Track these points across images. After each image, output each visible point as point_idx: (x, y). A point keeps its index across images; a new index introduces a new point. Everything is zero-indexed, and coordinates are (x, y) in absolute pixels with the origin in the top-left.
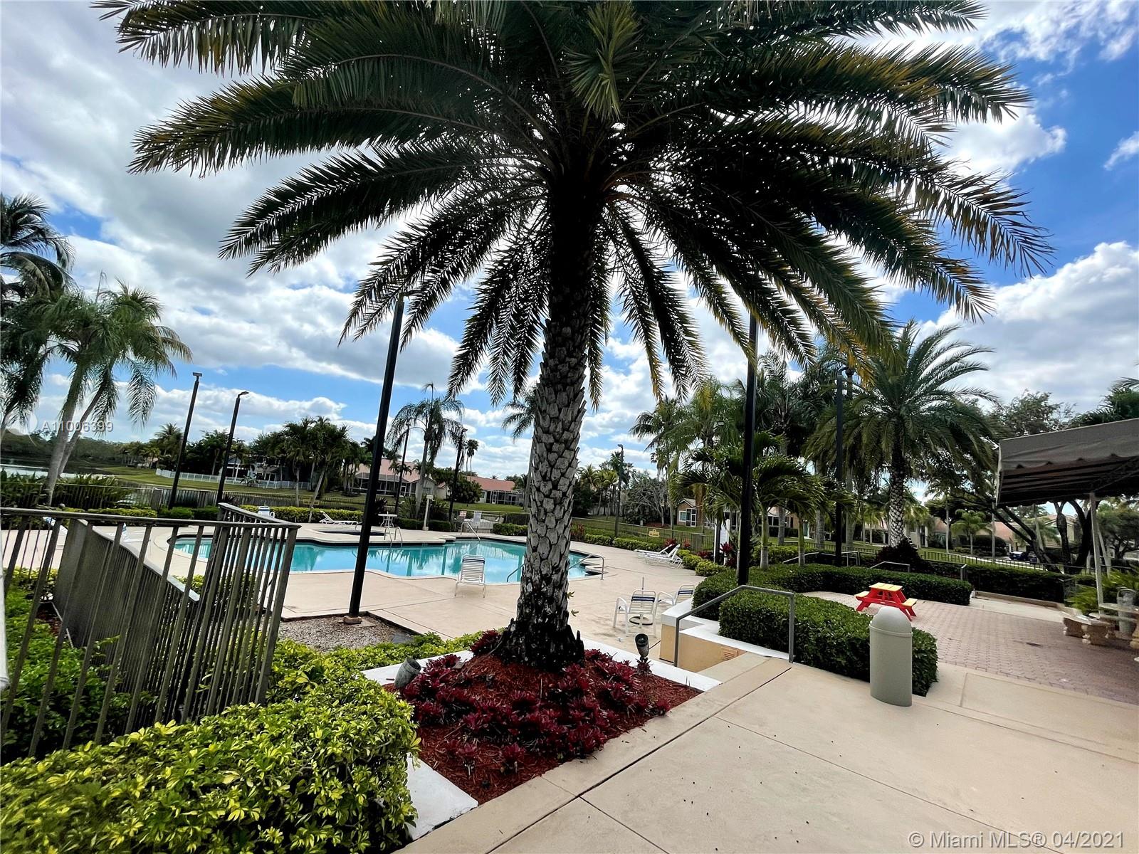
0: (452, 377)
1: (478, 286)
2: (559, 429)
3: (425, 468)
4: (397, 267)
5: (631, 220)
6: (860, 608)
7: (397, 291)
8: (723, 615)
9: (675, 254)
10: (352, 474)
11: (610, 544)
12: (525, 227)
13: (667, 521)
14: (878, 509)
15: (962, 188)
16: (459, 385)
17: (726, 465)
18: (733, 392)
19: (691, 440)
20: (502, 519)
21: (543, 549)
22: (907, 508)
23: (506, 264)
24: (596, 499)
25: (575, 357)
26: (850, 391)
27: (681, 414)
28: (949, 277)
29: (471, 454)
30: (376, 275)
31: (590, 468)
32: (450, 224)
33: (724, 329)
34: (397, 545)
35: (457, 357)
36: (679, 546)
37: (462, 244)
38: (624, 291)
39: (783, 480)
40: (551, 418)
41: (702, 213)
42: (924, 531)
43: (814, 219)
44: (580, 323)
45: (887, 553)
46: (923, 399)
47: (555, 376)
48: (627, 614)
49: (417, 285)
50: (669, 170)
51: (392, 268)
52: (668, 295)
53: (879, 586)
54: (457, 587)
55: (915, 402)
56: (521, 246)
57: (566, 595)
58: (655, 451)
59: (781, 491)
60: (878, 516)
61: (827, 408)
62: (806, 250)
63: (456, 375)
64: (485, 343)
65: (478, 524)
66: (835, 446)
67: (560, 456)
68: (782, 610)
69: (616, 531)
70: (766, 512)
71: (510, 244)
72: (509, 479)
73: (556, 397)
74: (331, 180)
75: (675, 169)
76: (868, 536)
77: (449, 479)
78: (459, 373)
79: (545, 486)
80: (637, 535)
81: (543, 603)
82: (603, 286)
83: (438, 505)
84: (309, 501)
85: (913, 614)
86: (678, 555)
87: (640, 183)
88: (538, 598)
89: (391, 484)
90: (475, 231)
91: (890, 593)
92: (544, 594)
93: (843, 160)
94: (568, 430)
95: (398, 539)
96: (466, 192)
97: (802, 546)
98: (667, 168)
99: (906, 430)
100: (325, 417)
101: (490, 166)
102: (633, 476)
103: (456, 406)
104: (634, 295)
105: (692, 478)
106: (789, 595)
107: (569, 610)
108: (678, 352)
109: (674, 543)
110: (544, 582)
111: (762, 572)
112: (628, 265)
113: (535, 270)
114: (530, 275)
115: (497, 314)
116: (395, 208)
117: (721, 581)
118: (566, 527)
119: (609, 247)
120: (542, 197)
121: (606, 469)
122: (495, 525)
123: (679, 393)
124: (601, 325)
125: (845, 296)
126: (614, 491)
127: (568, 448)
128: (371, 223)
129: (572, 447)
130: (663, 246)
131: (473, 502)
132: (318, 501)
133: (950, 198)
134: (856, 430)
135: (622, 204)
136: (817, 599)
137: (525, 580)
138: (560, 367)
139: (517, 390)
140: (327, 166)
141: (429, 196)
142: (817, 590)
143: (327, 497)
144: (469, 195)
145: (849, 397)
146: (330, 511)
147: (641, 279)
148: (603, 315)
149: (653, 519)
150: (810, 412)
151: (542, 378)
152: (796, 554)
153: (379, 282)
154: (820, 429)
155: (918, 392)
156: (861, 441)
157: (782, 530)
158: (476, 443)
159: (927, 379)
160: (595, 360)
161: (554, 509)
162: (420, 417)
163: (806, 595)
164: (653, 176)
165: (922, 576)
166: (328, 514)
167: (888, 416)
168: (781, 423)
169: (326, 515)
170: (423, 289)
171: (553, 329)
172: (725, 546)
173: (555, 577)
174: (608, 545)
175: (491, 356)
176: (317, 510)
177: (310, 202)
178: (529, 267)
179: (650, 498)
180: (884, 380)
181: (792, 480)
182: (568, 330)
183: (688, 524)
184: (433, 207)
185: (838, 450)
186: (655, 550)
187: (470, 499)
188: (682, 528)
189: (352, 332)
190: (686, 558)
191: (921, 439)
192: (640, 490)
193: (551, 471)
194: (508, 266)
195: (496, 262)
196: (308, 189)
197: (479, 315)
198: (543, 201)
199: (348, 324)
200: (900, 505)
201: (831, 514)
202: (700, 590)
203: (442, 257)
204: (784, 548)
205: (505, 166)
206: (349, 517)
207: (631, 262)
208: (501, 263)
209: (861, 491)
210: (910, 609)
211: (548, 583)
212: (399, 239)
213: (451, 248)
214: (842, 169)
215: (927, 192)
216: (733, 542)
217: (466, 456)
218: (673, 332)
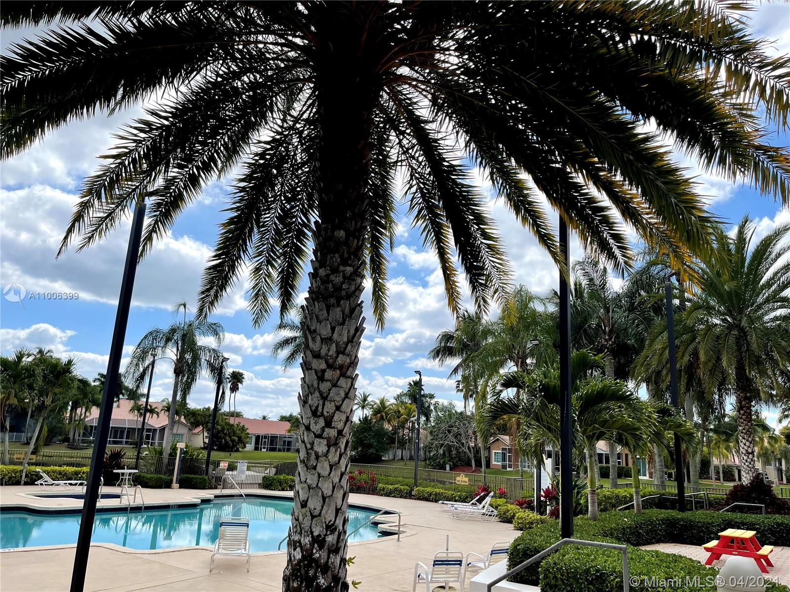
0: (203, 293)
1: (235, 183)
2: (333, 352)
3: (177, 408)
4: (134, 160)
5: (416, 106)
6: (709, 562)
7: (134, 190)
8: (544, 578)
9: (467, 144)
10: (81, 420)
11: (409, 495)
12: (290, 115)
13: (479, 464)
14: (727, 440)
15: (773, 69)
16: (212, 303)
17: (540, 391)
18: (548, 305)
19: (502, 364)
20: (274, 470)
21: (314, 504)
22: (760, 438)
23: (268, 157)
24: (392, 441)
25: (350, 266)
26: (683, 300)
27: (487, 332)
28: (771, 166)
29: (234, 389)
30: (108, 170)
31: (382, 402)
32: (200, 110)
33: (527, 232)
34: (136, 510)
35: (210, 268)
36: (492, 494)
37: (214, 134)
38: (410, 188)
39: (608, 408)
40: (322, 340)
41: (495, 99)
42: (780, 464)
43: (618, 103)
44: (356, 224)
45: (738, 493)
46: (766, 307)
47: (327, 289)
48: (428, 583)
49: (160, 182)
50: (455, 50)
51: (127, 163)
52: (461, 192)
53: (730, 532)
54: (213, 561)
55: (756, 311)
56: (286, 136)
57: (344, 561)
58: (460, 378)
59: (606, 421)
60: (728, 448)
61: (658, 320)
62: (611, 138)
63: (208, 290)
64: (244, 252)
65: (243, 477)
66: (668, 365)
67: (335, 385)
68: (614, 568)
69: (415, 479)
70: (592, 447)
71: (273, 134)
72: (283, 419)
73: (328, 313)
74: (49, 57)
75: (461, 48)
76: (718, 473)
77: (208, 422)
78: (211, 288)
79: (316, 423)
80: (443, 483)
81: (315, 573)
82: (386, 183)
83: (192, 455)
84: (22, 456)
85: (770, 564)
86: (491, 505)
87: (423, 66)
88: (309, 566)
89: (131, 431)
90: (231, 119)
91: (742, 540)
92: (316, 561)
93: (646, 38)
94: (343, 353)
95: (138, 502)
96: (217, 72)
97: (637, 487)
98: (453, 48)
99: (748, 344)
100: (46, 348)
101: (246, 43)
102: (435, 408)
103: (215, 330)
104: (422, 192)
105: (502, 409)
106: (621, 549)
107: (349, 580)
108: (476, 257)
109: (487, 490)
110: (316, 545)
111: (592, 522)
112: (413, 157)
113: (303, 164)
114: (297, 170)
115: (259, 216)
116: (132, 91)
117: (541, 535)
118: (342, 474)
119: (391, 138)
120: (309, 80)
121: (402, 402)
122: (264, 478)
123: (479, 306)
124: (385, 228)
125: (658, 188)
126: (412, 429)
127: (343, 375)
128: (99, 111)
129: (349, 373)
130: (453, 136)
131: (237, 450)
132: (34, 457)
133: (762, 80)
134: (692, 347)
135: (406, 89)
136: (657, 552)
137: (293, 544)
138: (332, 277)
139: (284, 308)
140: (44, 41)
141: (173, 77)
142: (659, 542)
143: (46, 451)
144: (221, 76)
145: (682, 307)
146: (49, 468)
147: (430, 174)
148: (387, 217)
149: (461, 462)
150: (638, 325)
151: (311, 291)
152: (631, 499)
153: (111, 179)
154: (650, 345)
155: (760, 300)
156: (698, 359)
157: (614, 469)
158: (241, 375)
159: (769, 284)
160: (377, 269)
161: (328, 451)
162: (170, 344)
163: (643, 548)
164: (437, 56)
165: (778, 518)
166: (48, 473)
167: (728, 328)
168: (606, 340)
169: (44, 475)
170: (167, 188)
171: (323, 233)
172: (547, 492)
173: (331, 539)
174: (405, 498)
175: (252, 267)
176: (33, 468)
177: (21, 83)
178: (296, 160)
179: (457, 436)
180: (720, 286)
181: (620, 407)
182: (342, 233)
183: (504, 467)
184: (177, 90)
185: (672, 370)
186: (464, 500)
187: (234, 446)
188: (496, 472)
189: (76, 239)
190: (503, 508)
191: (767, 355)
192: (444, 426)
193: (324, 405)
194: (271, 159)
195: (256, 155)
196: (20, 67)
197: (236, 217)
198: (312, 85)
199: (70, 231)
200: (750, 432)
201: (668, 447)
202: (515, 547)
203: (191, 149)
204: (617, 491)
205: (265, 43)
206: (76, 476)
207: (417, 155)
208: (262, 155)
209: (705, 419)
210: (765, 557)
211: (321, 547)
212: (136, 128)
213: (200, 138)
214: (645, 48)
215: (737, 72)
216: (555, 487)
217: (228, 392)
218: (469, 235)
